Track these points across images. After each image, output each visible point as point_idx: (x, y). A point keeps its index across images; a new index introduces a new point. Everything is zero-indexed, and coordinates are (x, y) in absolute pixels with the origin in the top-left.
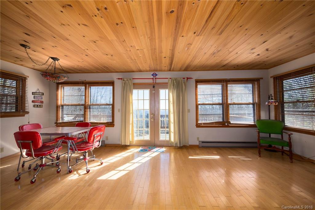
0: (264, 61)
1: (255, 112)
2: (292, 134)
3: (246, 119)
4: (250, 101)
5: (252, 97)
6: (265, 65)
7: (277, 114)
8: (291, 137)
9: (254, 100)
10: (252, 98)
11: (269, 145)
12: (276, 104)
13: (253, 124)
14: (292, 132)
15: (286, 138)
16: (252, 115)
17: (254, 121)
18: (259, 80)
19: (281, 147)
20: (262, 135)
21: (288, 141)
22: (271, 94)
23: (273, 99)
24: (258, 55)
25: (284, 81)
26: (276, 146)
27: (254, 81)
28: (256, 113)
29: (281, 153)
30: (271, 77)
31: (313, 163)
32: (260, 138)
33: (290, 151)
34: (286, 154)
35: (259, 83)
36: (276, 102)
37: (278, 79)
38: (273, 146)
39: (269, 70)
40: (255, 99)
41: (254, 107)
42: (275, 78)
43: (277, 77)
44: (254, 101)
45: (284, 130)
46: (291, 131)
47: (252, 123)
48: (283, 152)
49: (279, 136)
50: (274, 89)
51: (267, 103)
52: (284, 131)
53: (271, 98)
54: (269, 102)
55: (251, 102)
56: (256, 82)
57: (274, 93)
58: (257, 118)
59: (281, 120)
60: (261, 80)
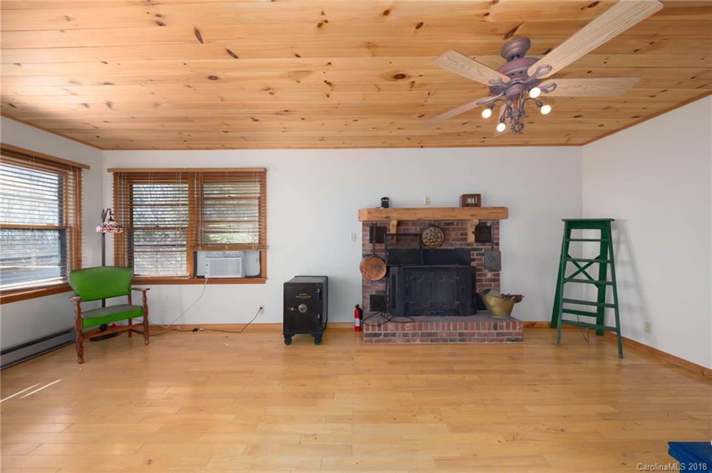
0: (97, 128)
1: (66, 251)
2: (149, 289)
3: (36, 274)
4: (51, 222)
5: (57, 210)
6: (98, 137)
7: (119, 254)
8: (147, 294)
9: (64, 218)
10: (57, 214)
11: (102, 325)
12: (119, 231)
13: (61, 282)
14: (148, 286)
15: (137, 299)
16: (57, 260)
17: (63, 274)
18: (80, 169)
19: (126, 322)
20: (86, 306)
21: (141, 304)
22: (110, 209)
23: (113, 220)
24: (86, 105)
25: (134, 186)
26: (117, 323)
27: (66, 169)
28: (68, 253)
29: (126, 334)
30: (109, 170)
31: (175, 330)
32: (82, 316)
33: (146, 323)
34: (136, 331)
35: (80, 177)
36: (120, 227)
37: (124, 179)
38: (111, 324)
39: (105, 152)
40: (67, 217)
41: (62, 239)
42: (117, 173)
43: (121, 173)
44: (64, 222)
45: (134, 284)
46: (145, 284)
47: (57, 281)
48: (131, 330)
49: (124, 300)
50: (115, 197)
51: (99, 229)
52: (133, 286)
53: (108, 217)
54: (105, 226)
55: (56, 223)
56: (71, 173)
57: (115, 208)
58: (71, 267)
59: (126, 266)
60: (84, 171)
